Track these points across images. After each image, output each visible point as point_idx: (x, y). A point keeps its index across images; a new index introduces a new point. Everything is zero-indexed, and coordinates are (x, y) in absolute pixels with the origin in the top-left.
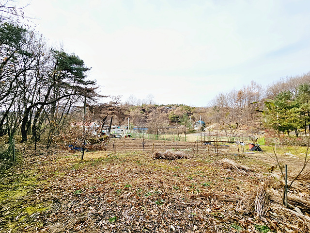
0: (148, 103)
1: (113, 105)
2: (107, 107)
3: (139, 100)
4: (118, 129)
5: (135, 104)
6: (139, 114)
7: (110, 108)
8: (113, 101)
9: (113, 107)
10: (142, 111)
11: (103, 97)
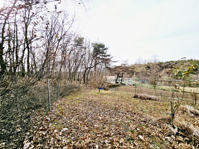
0: (153, 62)
1: (123, 66)
2: (119, 67)
3: (145, 60)
4: (129, 81)
5: (142, 63)
6: (145, 70)
7: (121, 67)
8: (123, 63)
9: (123, 67)
10: (147, 68)
11: (115, 62)
